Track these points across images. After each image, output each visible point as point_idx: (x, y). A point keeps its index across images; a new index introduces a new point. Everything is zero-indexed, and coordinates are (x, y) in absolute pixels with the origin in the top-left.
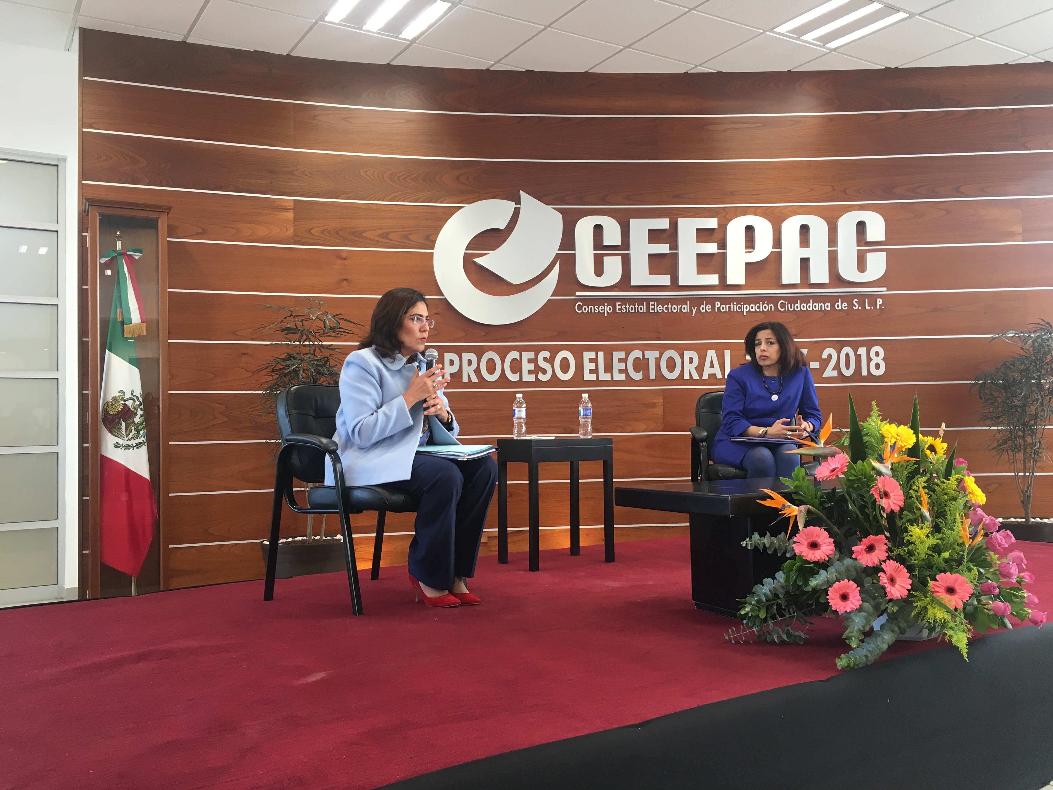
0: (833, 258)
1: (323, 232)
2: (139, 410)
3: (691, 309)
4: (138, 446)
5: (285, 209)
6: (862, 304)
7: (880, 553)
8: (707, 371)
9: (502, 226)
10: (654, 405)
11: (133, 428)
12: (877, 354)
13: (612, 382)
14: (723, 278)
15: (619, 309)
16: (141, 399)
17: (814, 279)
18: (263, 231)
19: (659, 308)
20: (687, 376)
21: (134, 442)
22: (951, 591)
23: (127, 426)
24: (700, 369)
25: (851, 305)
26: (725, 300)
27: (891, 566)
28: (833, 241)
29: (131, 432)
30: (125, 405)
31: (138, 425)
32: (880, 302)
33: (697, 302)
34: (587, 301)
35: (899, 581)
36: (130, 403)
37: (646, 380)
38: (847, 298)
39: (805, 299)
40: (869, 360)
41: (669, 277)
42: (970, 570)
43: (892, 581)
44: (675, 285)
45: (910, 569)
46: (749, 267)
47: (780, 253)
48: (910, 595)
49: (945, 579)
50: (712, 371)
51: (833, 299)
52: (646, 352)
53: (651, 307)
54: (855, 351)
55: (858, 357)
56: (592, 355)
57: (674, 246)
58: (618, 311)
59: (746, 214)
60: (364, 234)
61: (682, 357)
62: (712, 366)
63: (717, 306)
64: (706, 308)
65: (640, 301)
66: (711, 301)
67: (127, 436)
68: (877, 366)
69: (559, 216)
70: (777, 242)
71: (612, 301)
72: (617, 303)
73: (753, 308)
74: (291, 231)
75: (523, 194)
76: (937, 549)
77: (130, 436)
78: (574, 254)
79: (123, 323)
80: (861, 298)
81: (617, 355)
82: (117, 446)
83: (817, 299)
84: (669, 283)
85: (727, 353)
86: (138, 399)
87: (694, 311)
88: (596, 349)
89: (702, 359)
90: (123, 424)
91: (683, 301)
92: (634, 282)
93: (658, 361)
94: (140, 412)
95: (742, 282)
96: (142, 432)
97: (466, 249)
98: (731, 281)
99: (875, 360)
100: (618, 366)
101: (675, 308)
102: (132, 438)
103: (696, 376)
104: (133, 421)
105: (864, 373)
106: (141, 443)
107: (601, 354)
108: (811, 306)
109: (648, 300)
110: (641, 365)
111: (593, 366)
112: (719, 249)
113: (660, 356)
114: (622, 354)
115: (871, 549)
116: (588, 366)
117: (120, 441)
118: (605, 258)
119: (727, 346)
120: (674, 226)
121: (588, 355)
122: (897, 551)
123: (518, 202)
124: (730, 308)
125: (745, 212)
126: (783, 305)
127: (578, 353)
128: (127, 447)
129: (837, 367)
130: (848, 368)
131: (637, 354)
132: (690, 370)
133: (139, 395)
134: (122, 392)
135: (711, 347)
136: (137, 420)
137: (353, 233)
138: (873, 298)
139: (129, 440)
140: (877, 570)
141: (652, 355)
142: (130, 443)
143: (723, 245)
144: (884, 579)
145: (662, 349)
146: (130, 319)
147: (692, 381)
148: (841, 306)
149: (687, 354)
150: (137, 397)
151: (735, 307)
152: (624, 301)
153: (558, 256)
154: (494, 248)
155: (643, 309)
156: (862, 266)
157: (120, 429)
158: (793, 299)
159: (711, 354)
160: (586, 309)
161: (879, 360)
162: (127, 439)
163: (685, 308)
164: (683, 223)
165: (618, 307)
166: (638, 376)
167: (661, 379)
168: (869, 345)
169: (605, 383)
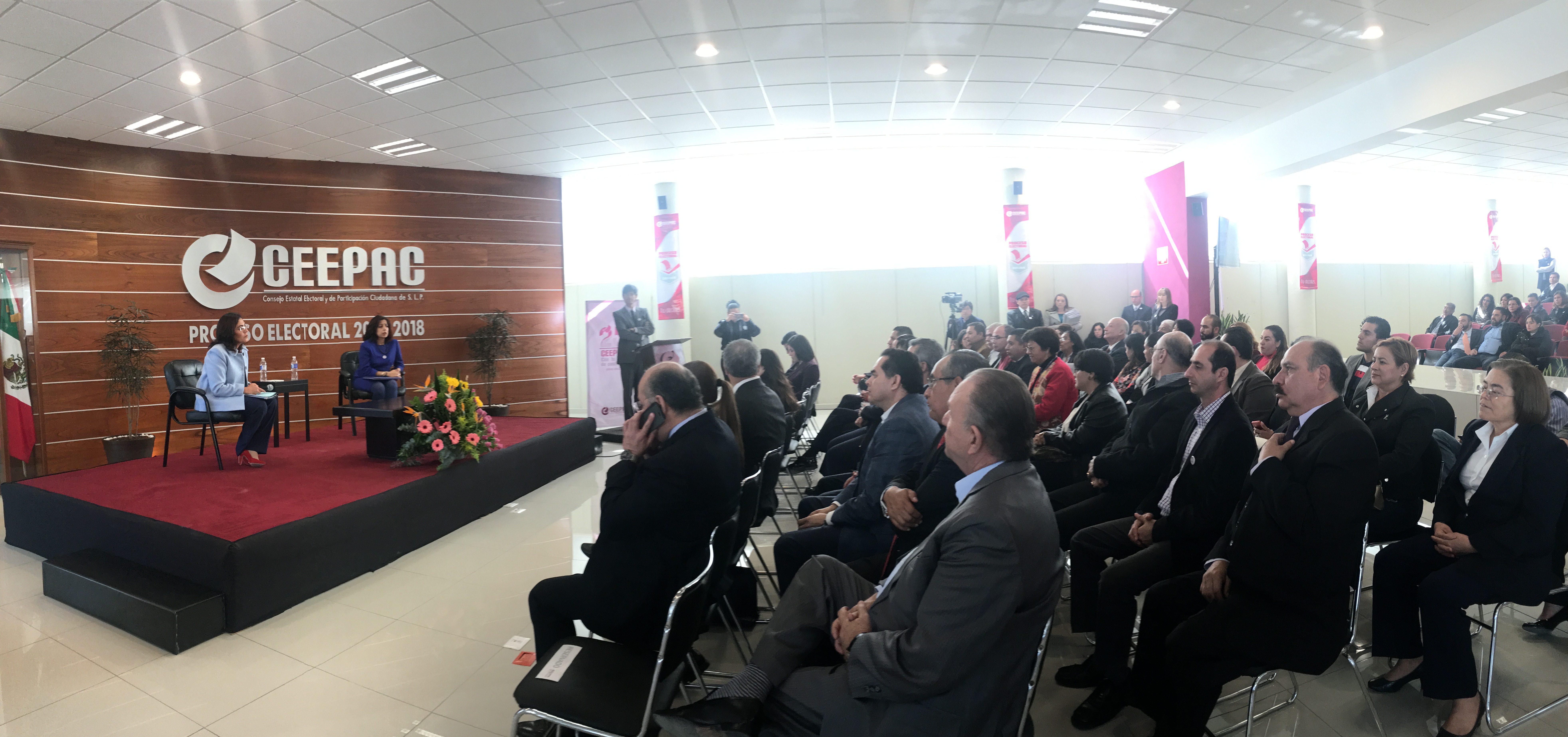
0: (398, 271)
1: (115, 253)
2: (22, 366)
3: (324, 299)
4: (24, 387)
5: (92, 239)
6: (412, 297)
7: (449, 428)
8: (334, 335)
9: (221, 251)
10: (305, 354)
11: (20, 377)
12: (420, 324)
13: (284, 341)
14: (341, 282)
15: (287, 299)
16: (23, 359)
17: (389, 283)
18: (80, 253)
19: (308, 299)
20: (323, 338)
21: (21, 385)
22: (472, 439)
23: (17, 375)
24: (330, 333)
25: (407, 297)
26: (342, 294)
27: (453, 432)
28: (398, 262)
29: (19, 379)
30: (15, 363)
31: (22, 375)
32: (421, 296)
33: (327, 295)
34: (270, 295)
35: (456, 438)
36: (17, 362)
37: (302, 340)
38: (405, 294)
39: (384, 294)
40: (416, 327)
41: (313, 281)
42: (478, 431)
43: (454, 437)
44: (316, 286)
45: (459, 432)
46: (356, 276)
47: (371, 268)
48: (460, 442)
49: (471, 435)
50: (336, 334)
51: (398, 294)
52: (302, 324)
53: (305, 298)
54: (409, 322)
55: (411, 325)
56: (273, 326)
57: (315, 263)
58: (287, 301)
59: (353, 246)
60: (140, 255)
61: (320, 326)
62: (336, 332)
63: (338, 298)
64: (332, 299)
65: (299, 295)
66: (335, 295)
67: (17, 381)
68: (420, 330)
69: (254, 245)
70: (370, 262)
71: (283, 295)
72: (286, 296)
73: (357, 299)
74: (96, 253)
75: (233, 232)
76: (467, 425)
77: (18, 381)
78: (262, 268)
79: (9, 314)
80: (412, 293)
81: (286, 326)
82: (13, 387)
83: (391, 294)
84: (313, 285)
85: (344, 324)
86: (22, 360)
87: (326, 301)
88: (275, 322)
89: (331, 327)
90: (15, 374)
91: (319, 295)
92: (296, 284)
93: (307, 329)
94: (23, 367)
95: (352, 284)
96: (25, 379)
97: (201, 264)
98: (345, 284)
99: (420, 327)
100: (287, 332)
101: (316, 299)
102: (20, 383)
103: (328, 338)
104: (20, 372)
105: (414, 334)
106: (25, 385)
107: (278, 325)
108: (388, 298)
109: (303, 294)
110: (299, 331)
111: (273, 332)
112: (339, 265)
113: (309, 326)
114: (289, 325)
115: (446, 427)
116: (270, 332)
117: (14, 385)
118: (280, 270)
119: (345, 320)
120: (315, 251)
121: (270, 326)
122: (454, 427)
123: (230, 235)
124: (345, 298)
125: (352, 244)
126: (373, 297)
127: (265, 325)
128: (18, 388)
129: (400, 331)
130: (406, 331)
131: (297, 325)
132: (325, 335)
133: (22, 357)
134: (12, 355)
135: (336, 321)
136: (22, 371)
137: (134, 254)
138: (418, 293)
139: (18, 383)
140: (449, 434)
141: (305, 325)
142: (19, 385)
143: (341, 263)
144: (451, 437)
145: (309, 322)
146: (13, 311)
147: (325, 340)
148: (402, 298)
149: (323, 325)
150: (21, 358)
151: (348, 298)
152: (290, 295)
153: (253, 268)
154: (217, 263)
155: (300, 299)
156: (412, 276)
157: (14, 377)
158: (378, 294)
159: (336, 325)
160: (269, 299)
161: (421, 327)
162: (17, 383)
163: (321, 299)
164: (319, 249)
165: (287, 298)
166: (298, 338)
167: (309, 339)
168: (416, 319)
169: (280, 342)
